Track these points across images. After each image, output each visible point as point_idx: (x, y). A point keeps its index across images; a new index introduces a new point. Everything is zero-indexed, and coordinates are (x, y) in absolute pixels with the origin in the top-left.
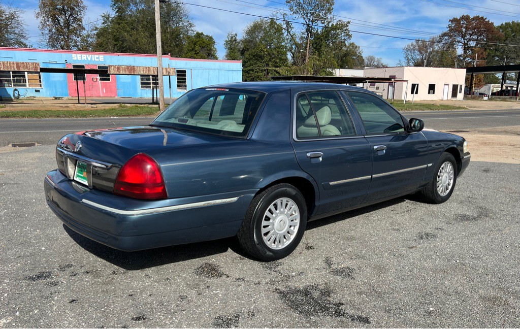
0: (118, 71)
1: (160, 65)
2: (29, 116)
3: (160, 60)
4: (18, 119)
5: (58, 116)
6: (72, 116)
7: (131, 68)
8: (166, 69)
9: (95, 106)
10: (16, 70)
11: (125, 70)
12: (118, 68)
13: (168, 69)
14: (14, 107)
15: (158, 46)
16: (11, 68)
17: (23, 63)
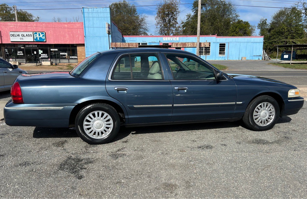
0: (176, 45)
1: (198, 41)
3: (199, 38)
7: (184, 44)
8: (204, 43)
10: (128, 47)
11: (180, 45)
15: (198, 31)
16: (125, 46)
17: (131, 43)
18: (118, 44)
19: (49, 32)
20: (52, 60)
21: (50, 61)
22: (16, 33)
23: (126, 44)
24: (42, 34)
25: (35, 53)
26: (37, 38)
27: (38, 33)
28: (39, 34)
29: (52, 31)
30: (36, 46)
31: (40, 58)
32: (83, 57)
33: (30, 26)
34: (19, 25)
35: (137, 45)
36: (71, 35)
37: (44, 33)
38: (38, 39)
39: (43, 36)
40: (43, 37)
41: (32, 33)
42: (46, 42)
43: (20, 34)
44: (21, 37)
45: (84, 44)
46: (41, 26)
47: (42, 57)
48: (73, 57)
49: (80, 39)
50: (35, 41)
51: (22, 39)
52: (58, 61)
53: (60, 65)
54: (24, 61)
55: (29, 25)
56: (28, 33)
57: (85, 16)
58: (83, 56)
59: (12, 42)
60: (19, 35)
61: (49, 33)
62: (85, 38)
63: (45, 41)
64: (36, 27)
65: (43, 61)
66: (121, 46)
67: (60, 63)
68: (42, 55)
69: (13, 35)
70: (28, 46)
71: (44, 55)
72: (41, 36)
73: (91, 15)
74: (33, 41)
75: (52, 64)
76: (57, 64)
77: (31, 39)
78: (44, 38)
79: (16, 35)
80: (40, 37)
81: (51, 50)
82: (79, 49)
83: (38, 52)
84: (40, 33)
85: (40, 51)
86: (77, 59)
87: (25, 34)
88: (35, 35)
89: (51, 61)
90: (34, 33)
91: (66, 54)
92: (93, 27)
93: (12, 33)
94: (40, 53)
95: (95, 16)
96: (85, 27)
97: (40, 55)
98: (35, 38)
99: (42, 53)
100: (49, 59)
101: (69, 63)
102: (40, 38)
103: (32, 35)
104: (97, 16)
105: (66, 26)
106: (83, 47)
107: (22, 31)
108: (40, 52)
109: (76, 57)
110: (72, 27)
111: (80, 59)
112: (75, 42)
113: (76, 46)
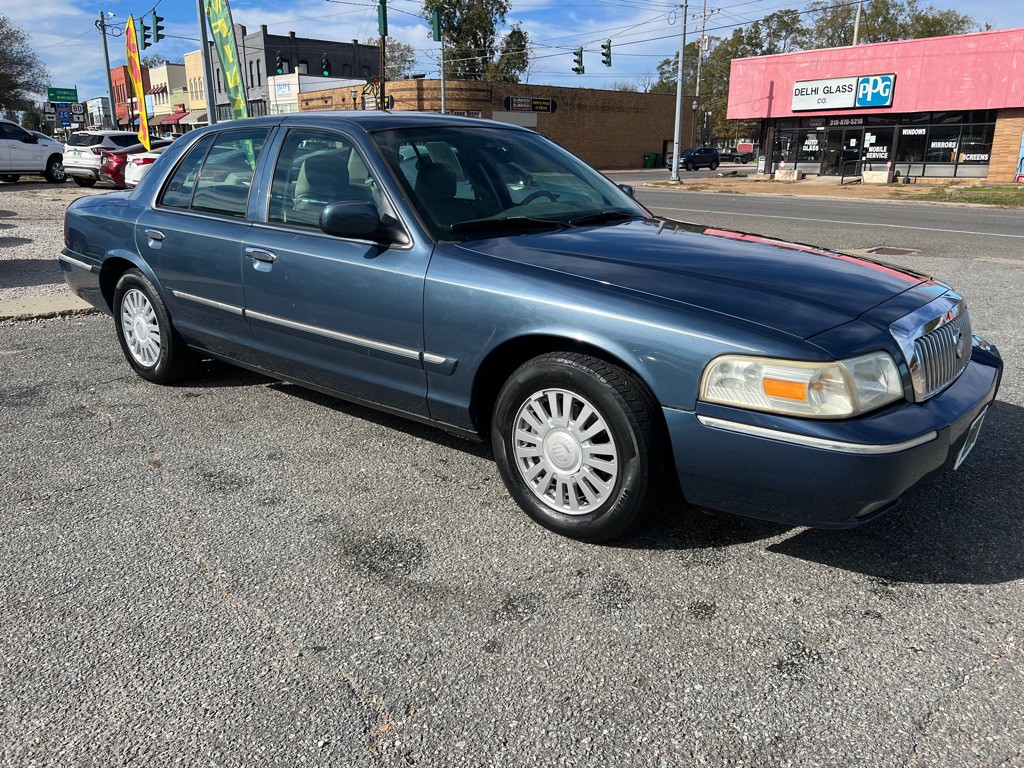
19: (910, 71)
20: (899, 167)
21: (892, 168)
22: (810, 85)
24: (884, 80)
25: (853, 142)
26: (865, 95)
27: (872, 79)
28: (876, 82)
29: (919, 70)
30: (861, 121)
31: (864, 158)
32: (1011, 158)
33: (854, 60)
34: (824, 57)
36: (984, 76)
37: (892, 77)
38: (869, 99)
39: (886, 87)
40: (884, 92)
41: (853, 81)
42: (890, 107)
43: (821, 85)
44: (821, 94)
46: (888, 55)
47: (869, 156)
48: (973, 157)
49: (1013, 90)
50: (857, 105)
51: (824, 101)
52: (916, 170)
53: (922, 185)
54: (815, 167)
55: (853, 57)
56: (841, 82)
58: (1011, 153)
59: (794, 111)
60: (816, 91)
61: (906, 77)
63: (888, 104)
64: (873, 58)
65: (871, 169)
67: (922, 175)
68: (871, 149)
69: (801, 92)
70: (837, 123)
71: (878, 149)
72: (881, 86)
74: (852, 106)
75: (893, 179)
76: (908, 181)
77: (846, 101)
78: (886, 95)
79: (809, 92)
80: (875, 91)
81: (905, 132)
82: (1002, 126)
83: (861, 141)
84: (878, 78)
85: (868, 135)
86: (986, 162)
87: (834, 84)
88: (862, 85)
89: (896, 169)
90: (861, 79)
91: (950, 145)
93: (800, 86)
94: (867, 145)
97: (867, 150)
98: (861, 96)
99: (871, 145)
100: (889, 164)
101: (955, 176)
102: (876, 96)
103: (854, 88)
105: (972, 45)
106: (1017, 120)
107: (829, 76)
108: (870, 138)
109: (984, 157)
110: (990, 49)
111: (999, 163)
112: (990, 105)
113: (993, 115)
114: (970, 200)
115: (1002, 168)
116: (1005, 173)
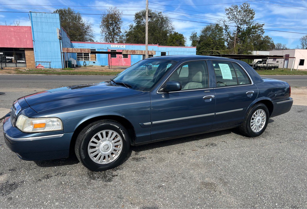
0: (127, 52)
1: (147, 49)
2: (83, 74)
3: (147, 47)
4: (78, 75)
5: (96, 75)
6: (102, 75)
7: (133, 52)
8: (151, 51)
9: (115, 70)
10: (80, 52)
11: (130, 52)
12: (127, 51)
13: (152, 52)
14: (78, 70)
16: (78, 51)
17: (84, 49)
18: (70, 50)
23: (78, 50)
32: (32, 62)
35: (89, 51)
36: (18, 39)
45: (33, 48)
48: (20, 61)
49: (28, 43)
52: (4, 65)
53: (6, 69)
57: (33, 20)
58: (32, 60)
62: (34, 43)
66: (73, 51)
67: (6, 67)
73: (39, 20)
76: (2, 68)
82: (27, 53)
86: (25, 63)
91: (13, 58)
92: (42, 32)
95: (44, 21)
96: (33, 31)
101: (16, 67)
104: (46, 21)
105: (12, 29)
106: (31, 52)
109: (24, 61)
110: (18, 31)
111: (29, 63)
112: (22, 46)
113: (24, 50)
114: (37, 73)
115: (30, 64)
116: (31, 66)
